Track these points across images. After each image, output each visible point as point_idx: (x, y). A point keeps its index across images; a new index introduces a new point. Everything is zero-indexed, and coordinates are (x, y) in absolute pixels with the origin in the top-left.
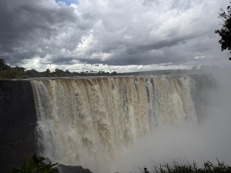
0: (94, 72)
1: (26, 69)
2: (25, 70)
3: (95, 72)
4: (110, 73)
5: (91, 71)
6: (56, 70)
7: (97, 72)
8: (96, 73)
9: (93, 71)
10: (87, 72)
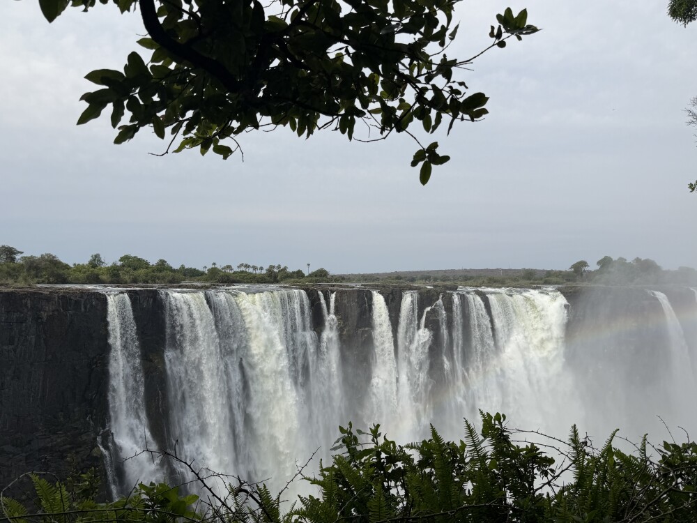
0: (250, 270)
1: (22, 253)
2: (18, 257)
3: (255, 268)
4: (306, 274)
5: (242, 265)
6: (122, 259)
7: (261, 268)
8: (258, 272)
9: (247, 266)
10: (229, 267)
